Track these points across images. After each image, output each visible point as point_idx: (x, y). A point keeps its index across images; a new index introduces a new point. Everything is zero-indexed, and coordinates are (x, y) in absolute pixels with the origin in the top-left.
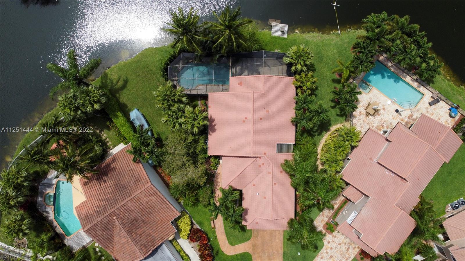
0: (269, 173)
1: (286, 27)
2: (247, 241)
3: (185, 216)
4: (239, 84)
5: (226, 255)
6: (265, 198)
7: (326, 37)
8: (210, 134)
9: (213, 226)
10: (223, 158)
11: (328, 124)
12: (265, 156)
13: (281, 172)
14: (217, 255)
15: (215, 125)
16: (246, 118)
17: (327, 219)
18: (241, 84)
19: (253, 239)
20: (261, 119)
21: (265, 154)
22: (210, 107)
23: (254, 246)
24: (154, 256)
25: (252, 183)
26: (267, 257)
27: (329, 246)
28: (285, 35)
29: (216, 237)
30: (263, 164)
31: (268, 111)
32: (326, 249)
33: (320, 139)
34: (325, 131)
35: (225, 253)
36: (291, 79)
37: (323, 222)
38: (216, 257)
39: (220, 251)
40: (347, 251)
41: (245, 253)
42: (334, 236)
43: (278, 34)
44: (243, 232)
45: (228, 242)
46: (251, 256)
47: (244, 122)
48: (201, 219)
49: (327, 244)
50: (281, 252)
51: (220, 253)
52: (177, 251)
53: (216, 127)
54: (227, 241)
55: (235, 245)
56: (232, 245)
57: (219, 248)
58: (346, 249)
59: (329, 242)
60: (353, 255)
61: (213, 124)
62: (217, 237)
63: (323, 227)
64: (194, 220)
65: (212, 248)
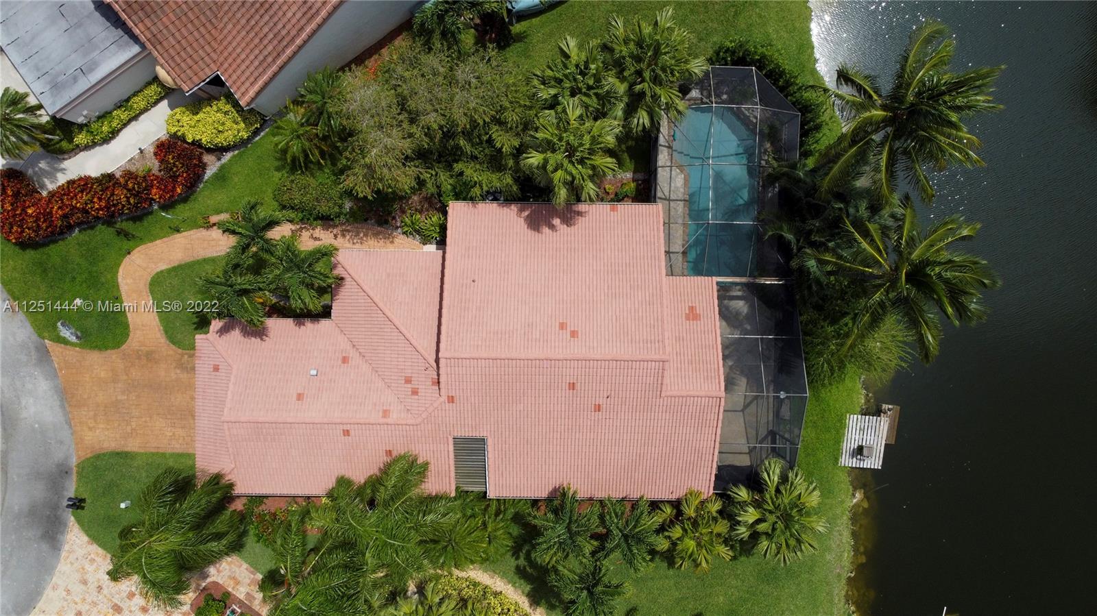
0: (386, 413)
1: (874, 462)
2: (166, 332)
3: (243, 125)
4: (692, 308)
5: (120, 265)
6: (300, 397)
7: (840, 590)
8: (521, 210)
9: (214, 219)
10: (440, 252)
11: (553, 601)
12: (444, 398)
13: (389, 453)
14: (119, 233)
15: (552, 227)
16: (574, 334)
17: (242, 596)
18: (693, 315)
19: (171, 352)
20: (572, 386)
21: (451, 399)
22: (613, 210)
23: (150, 357)
24: (97, 14)
25: (352, 353)
26: (114, 399)
28: (847, 461)
29: (178, 231)
30: (415, 392)
31: (598, 408)
33: (504, 576)
34: (533, 590)
35: (127, 260)
36: (705, 484)
37: (232, 582)
38: (111, 230)
39: (131, 243)
41: (126, 326)
43: (852, 438)
44: (196, 320)
45: (162, 272)
46: (117, 345)
47: (562, 326)
48: (236, 180)
50: (133, 446)
51: (126, 245)
52: (128, 100)
53: (546, 230)
54: (163, 266)
55: (152, 292)
56: (150, 284)
57: (141, 241)
61: (557, 221)
62: (178, 235)
63: (215, 584)
64: (234, 156)
65: (139, 214)
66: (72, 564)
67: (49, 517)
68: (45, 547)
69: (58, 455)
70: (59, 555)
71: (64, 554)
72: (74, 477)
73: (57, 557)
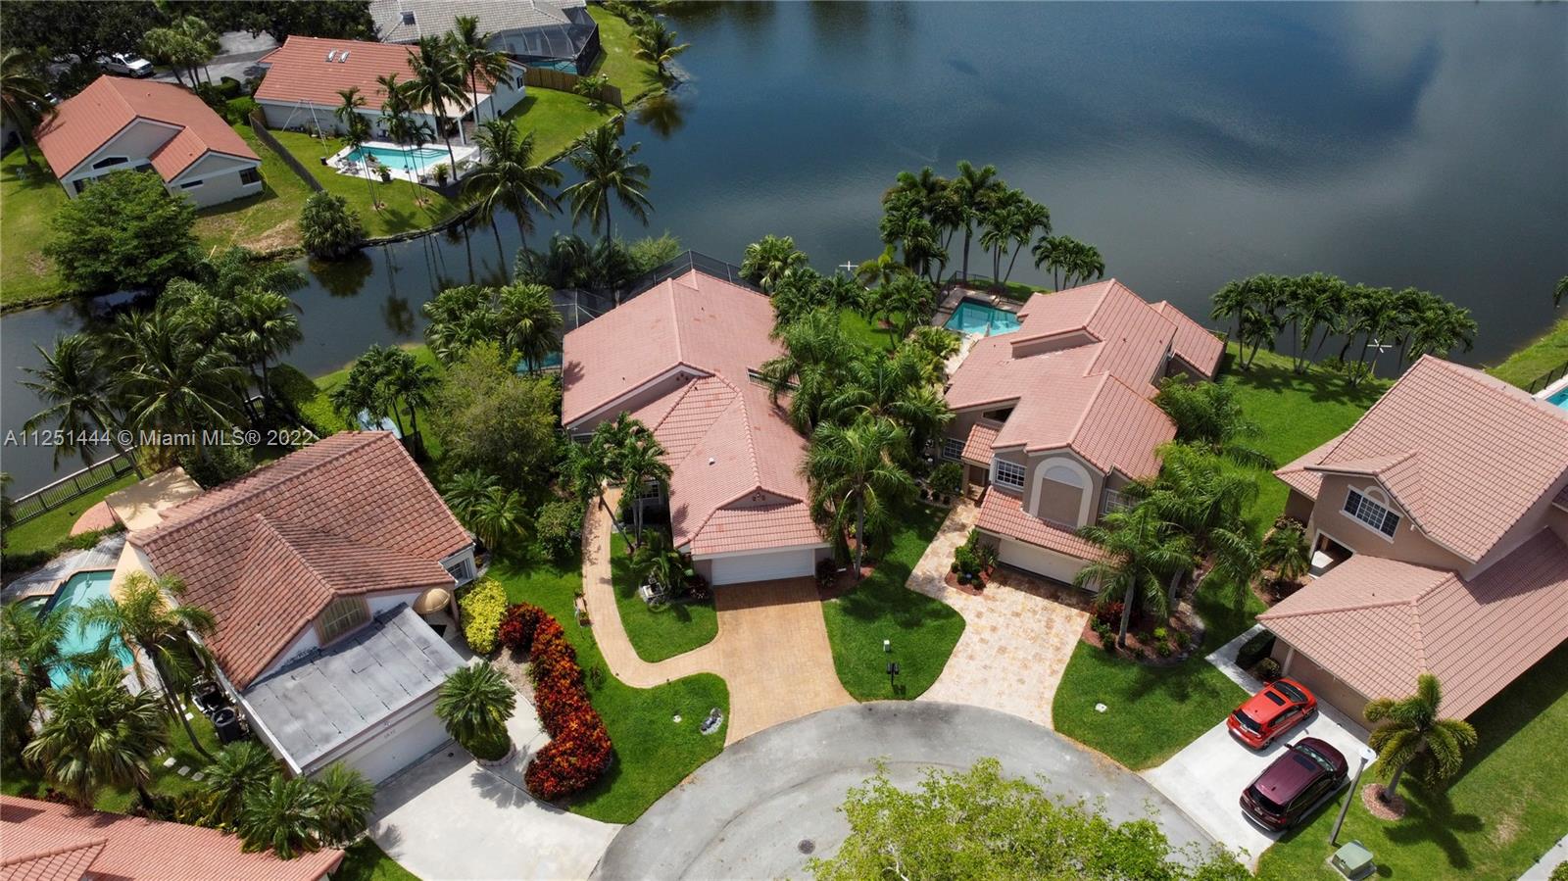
0: (737, 411)
2: (701, 644)
3: (489, 583)
6: (732, 458)
13: (771, 415)
14: (598, 688)
15: (581, 369)
16: (660, 320)
19: (723, 639)
20: (697, 320)
21: (717, 371)
23: (730, 656)
27: (983, 622)
29: (595, 643)
30: (717, 397)
31: (713, 317)
32: (977, 633)
39: (609, 679)
40: (1049, 626)
41: (700, 675)
42: (987, 598)
45: (638, 653)
46: (721, 681)
49: (976, 620)
50: (827, 657)
53: (583, 371)
54: (633, 653)
55: (661, 659)
58: (1043, 623)
59: (979, 615)
60: (1071, 636)
61: (577, 369)
66: (969, 694)
67: (924, 720)
68: (958, 719)
69: (854, 719)
70: (963, 706)
71: (960, 702)
72: (874, 702)
73: (967, 708)
